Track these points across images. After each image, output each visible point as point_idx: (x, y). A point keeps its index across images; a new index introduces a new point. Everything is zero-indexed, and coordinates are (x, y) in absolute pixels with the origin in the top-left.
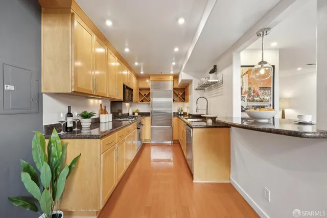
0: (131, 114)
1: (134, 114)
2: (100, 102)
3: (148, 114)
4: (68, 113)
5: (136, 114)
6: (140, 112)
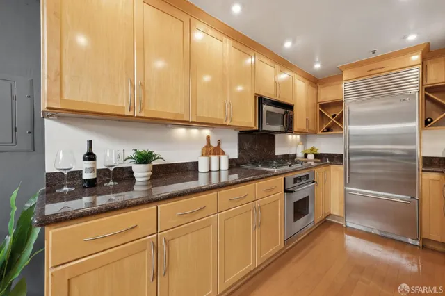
0: (300, 155)
1: (306, 156)
2: (207, 132)
3: (336, 159)
4: (88, 154)
5: (311, 157)
6: (319, 152)
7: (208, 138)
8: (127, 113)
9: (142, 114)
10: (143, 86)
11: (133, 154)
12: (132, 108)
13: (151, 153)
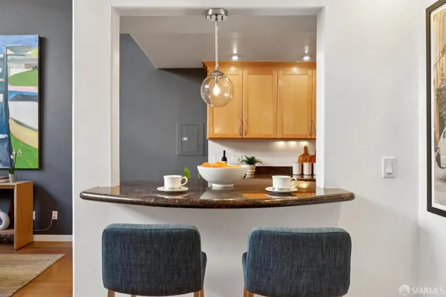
2: (304, 143)
4: (223, 158)
7: (306, 148)
8: (239, 137)
9: (247, 137)
10: (247, 122)
11: (245, 158)
12: (241, 134)
13: (253, 158)
